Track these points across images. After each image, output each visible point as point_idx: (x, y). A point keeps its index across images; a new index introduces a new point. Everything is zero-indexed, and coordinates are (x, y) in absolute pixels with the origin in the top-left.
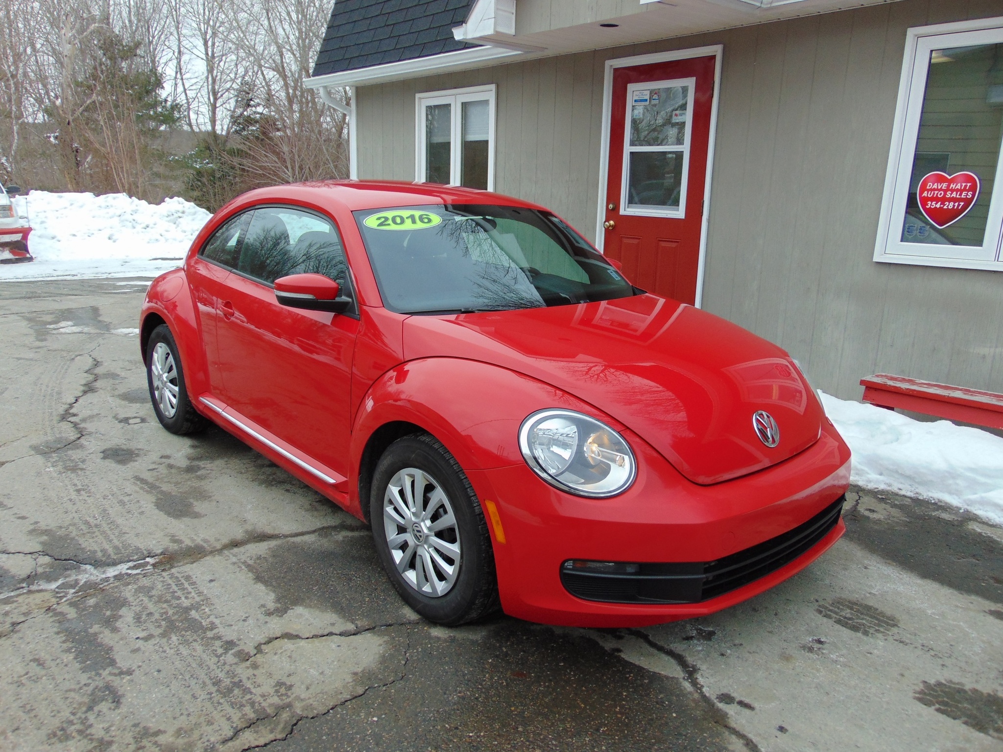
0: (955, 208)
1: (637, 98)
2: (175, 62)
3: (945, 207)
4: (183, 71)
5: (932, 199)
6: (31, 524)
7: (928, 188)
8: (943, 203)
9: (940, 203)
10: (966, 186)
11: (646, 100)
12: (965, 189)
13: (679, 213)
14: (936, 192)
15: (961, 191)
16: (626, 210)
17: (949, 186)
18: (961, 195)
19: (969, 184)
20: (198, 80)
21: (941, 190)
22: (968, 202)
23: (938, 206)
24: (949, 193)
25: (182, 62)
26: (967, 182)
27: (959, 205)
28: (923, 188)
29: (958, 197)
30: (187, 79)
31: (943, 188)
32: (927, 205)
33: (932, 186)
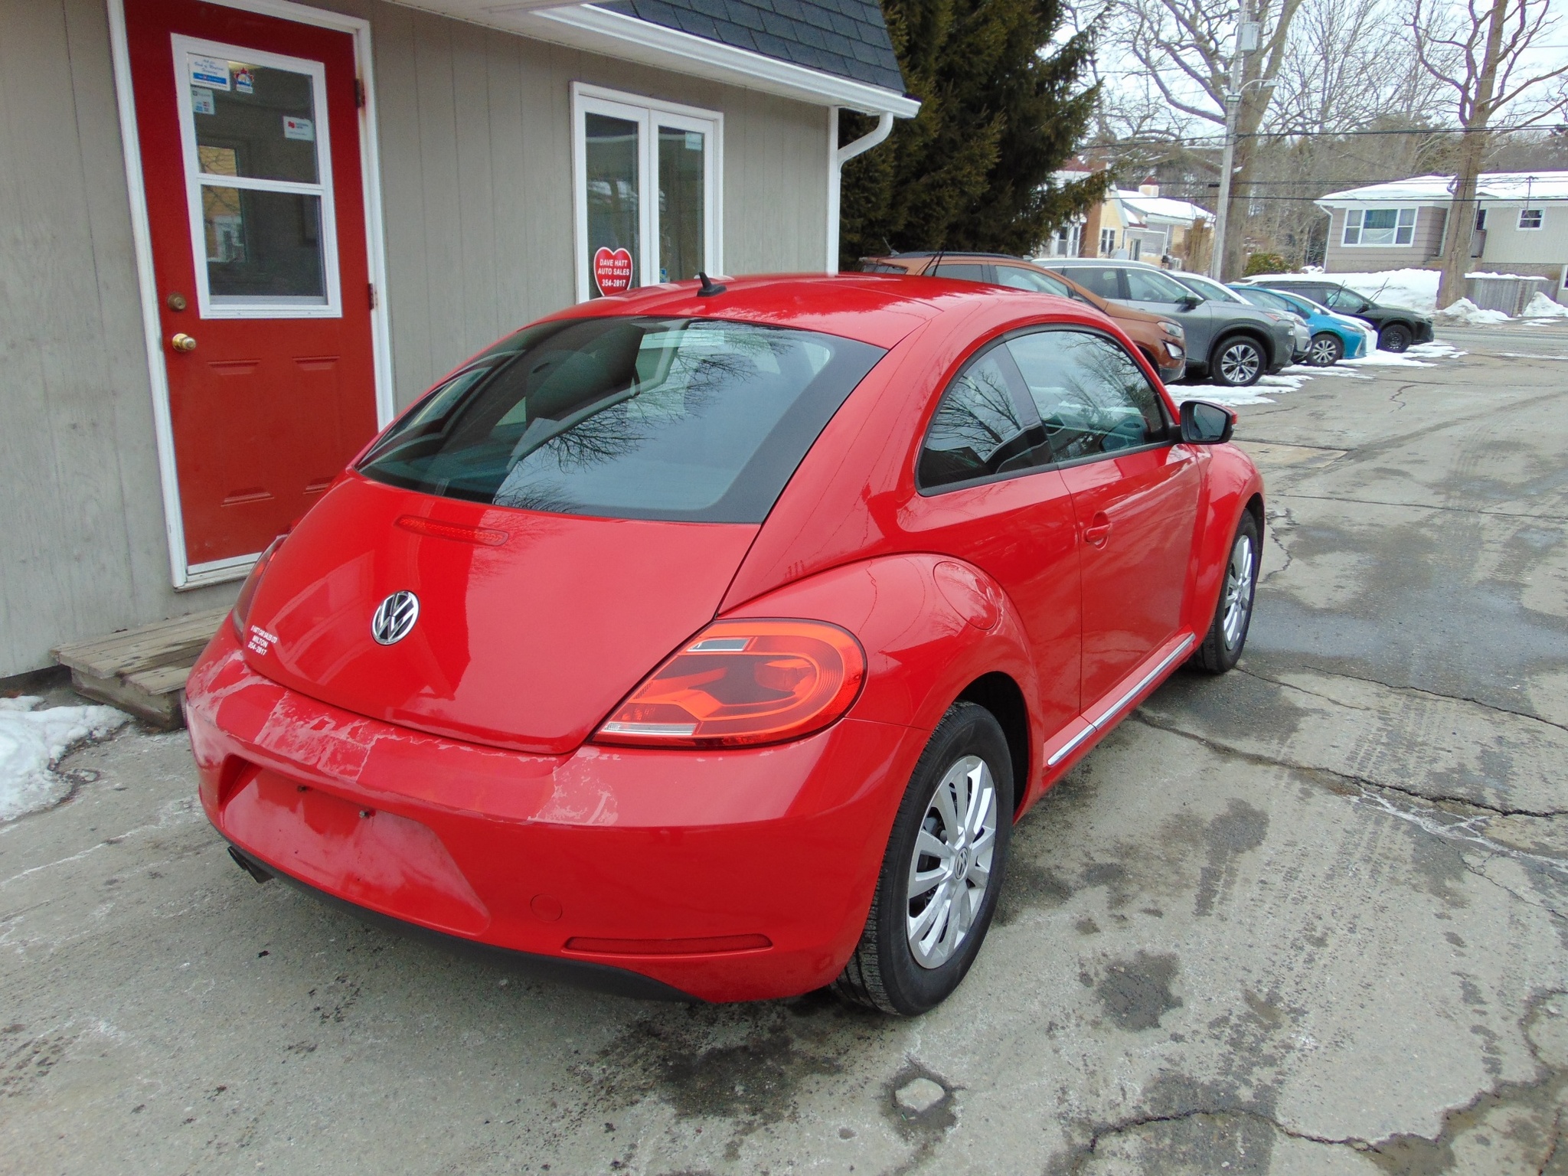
0: (621, 285)
1: (199, 71)
3: (615, 285)
6: (1450, 918)
7: (600, 264)
8: (613, 281)
9: (610, 281)
11: (223, 81)
13: (333, 308)
14: (606, 269)
16: (211, 308)
17: (614, 263)
19: (626, 262)
23: (610, 284)
24: (615, 270)
26: (624, 259)
27: (623, 282)
29: (621, 274)
31: (610, 265)
32: (603, 283)
33: (603, 262)
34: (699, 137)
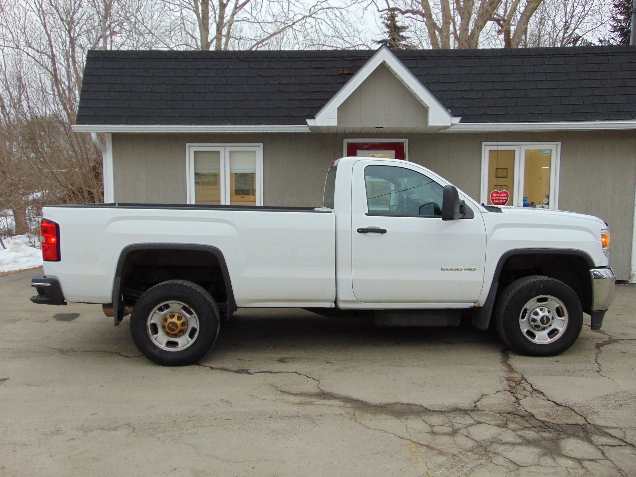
5: (495, 199)
12: (505, 196)
22: (507, 200)
33: (494, 195)
34: (549, 152)
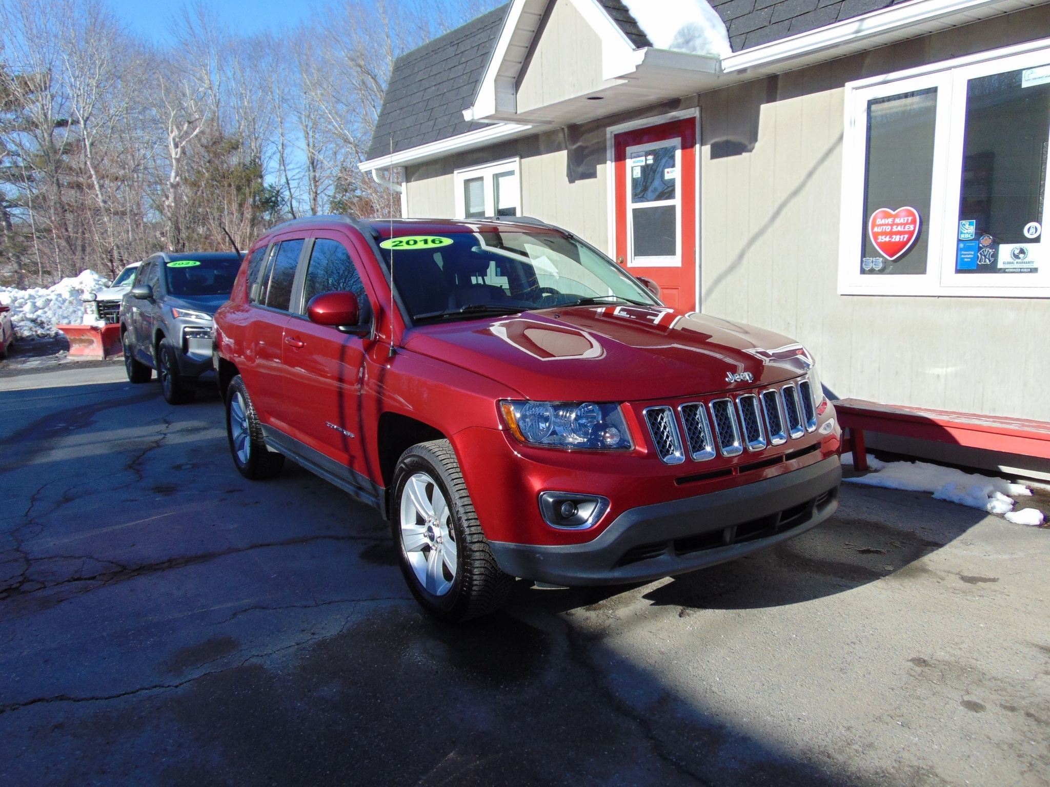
0: (901, 240)
2: (278, 155)
3: (893, 240)
4: (286, 162)
7: (877, 223)
8: (891, 237)
9: (888, 237)
10: (908, 220)
14: (884, 227)
15: (905, 224)
17: (894, 220)
18: (904, 228)
19: (910, 218)
20: (300, 170)
21: (888, 225)
24: (894, 227)
25: (285, 155)
26: (908, 216)
27: (904, 237)
28: (874, 225)
29: (902, 230)
30: (289, 170)
31: (890, 223)
32: (878, 239)
